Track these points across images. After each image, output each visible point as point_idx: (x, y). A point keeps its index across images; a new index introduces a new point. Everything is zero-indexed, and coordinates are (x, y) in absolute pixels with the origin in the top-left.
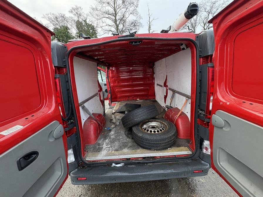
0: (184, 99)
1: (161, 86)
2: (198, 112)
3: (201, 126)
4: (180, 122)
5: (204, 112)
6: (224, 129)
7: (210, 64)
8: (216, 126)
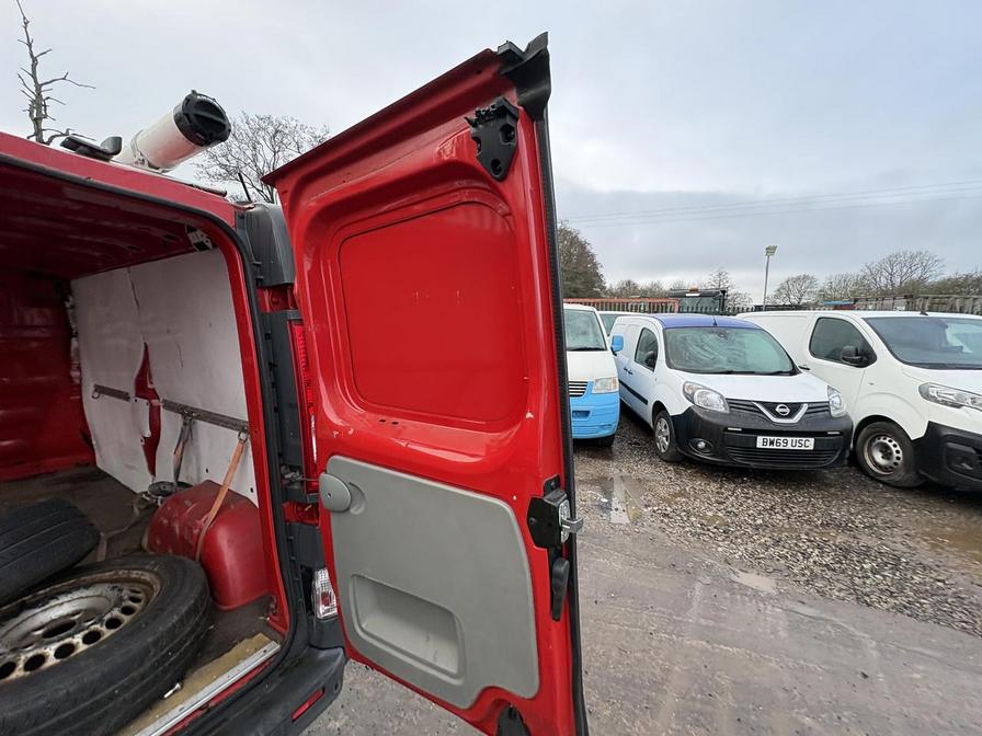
0: (233, 438)
1: (125, 397)
2: (283, 477)
3: (298, 525)
4: (224, 540)
5: (301, 473)
6: (352, 510)
7: (291, 314)
8: (334, 512)
